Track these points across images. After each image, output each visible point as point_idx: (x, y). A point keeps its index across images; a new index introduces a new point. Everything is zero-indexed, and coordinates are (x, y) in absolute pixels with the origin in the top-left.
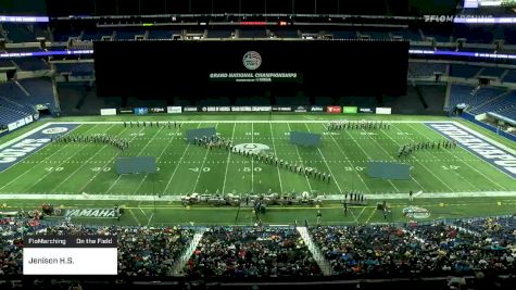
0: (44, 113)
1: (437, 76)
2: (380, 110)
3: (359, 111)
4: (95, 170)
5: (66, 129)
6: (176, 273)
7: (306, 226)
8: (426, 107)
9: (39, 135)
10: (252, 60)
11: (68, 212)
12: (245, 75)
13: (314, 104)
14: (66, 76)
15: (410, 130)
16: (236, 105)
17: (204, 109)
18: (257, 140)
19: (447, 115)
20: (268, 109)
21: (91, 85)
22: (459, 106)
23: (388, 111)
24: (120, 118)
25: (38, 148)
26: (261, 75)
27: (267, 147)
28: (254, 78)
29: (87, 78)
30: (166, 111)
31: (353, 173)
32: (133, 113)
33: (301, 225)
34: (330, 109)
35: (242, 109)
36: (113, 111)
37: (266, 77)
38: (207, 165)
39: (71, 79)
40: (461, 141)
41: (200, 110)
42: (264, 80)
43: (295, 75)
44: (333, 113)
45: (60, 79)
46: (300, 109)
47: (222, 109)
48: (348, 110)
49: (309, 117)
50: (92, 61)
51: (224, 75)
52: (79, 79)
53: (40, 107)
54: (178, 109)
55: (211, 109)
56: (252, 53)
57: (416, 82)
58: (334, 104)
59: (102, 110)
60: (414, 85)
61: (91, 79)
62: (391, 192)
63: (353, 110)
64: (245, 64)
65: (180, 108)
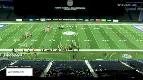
1: (137, 8)
2: (114, 21)
3: (107, 21)
4: (15, 40)
5: (3, 26)
6: (43, 76)
7: (88, 60)
8: (132, 19)
10: (70, 3)
11: (4, 55)
12: (68, 8)
13: (91, 18)
14: (2, 6)
15: (125, 28)
16: (64, 18)
17: (53, 19)
18: (72, 30)
19: (139, 22)
20: (75, 20)
21: (12, 10)
23: (117, 21)
24: (24, 22)
26: (73, 8)
27: (75, 33)
28: (71, 9)
29: (11, 7)
30: (40, 20)
31: (105, 42)
32: (28, 20)
33: (86, 60)
34: (97, 20)
35: (67, 20)
36: (21, 20)
37: (75, 9)
38: (54, 39)
39: (4, 7)
41: (52, 20)
42: (74, 10)
43: (85, 8)
44: (98, 21)
46: (87, 20)
47: (60, 20)
48: (103, 20)
49: (89, 23)
51: (60, 8)
52: (7, 8)
54: (44, 19)
55: (56, 20)
57: (128, 10)
58: (98, 18)
59: (17, 19)
60: (127, 11)
61: (12, 8)
62: (118, 49)
63: (105, 20)
64: (68, 4)
65: (45, 19)
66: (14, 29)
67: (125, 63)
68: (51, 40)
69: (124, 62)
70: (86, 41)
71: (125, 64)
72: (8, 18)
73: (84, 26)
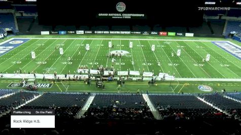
0: (9, 33)
1: (220, 16)
2: (187, 34)
3: (176, 35)
4: (39, 63)
5: (22, 42)
7: (147, 93)
8: (212, 32)
9: (8, 45)
10: (121, 7)
12: (117, 15)
13: (154, 31)
14: (22, 13)
15: (204, 45)
16: (112, 31)
17: (96, 32)
18: (123, 49)
19: (224, 37)
20: (129, 32)
21: (35, 18)
22: (231, 33)
23: (192, 35)
24: (51, 36)
25: (7, 51)
26: (125, 15)
27: (128, 53)
28: (122, 16)
30: (75, 33)
31: (172, 67)
32: (58, 33)
33: (145, 93)
34: (161, 33)
35: (115, 32)
36: (48, 33)
37: (128, 16)
38: (96, 61)
40: (231, 51)
41: (93, 33)
43: (143, 15)
44: (163, 35)
45: (18, 15)
46: (146, 33)
47: (105, 32)
49: (150, 37)
50: (36, 5)
51: (106, 15)
52: (29, 15)
53: (8, 29)
55: (100, 32)
56: (121, 3)
57: (208, 19)
58: (163, 31)
59: (42, 32)
60: (207, 21)
61: (36, 15)
62: (192, 77)
63: (173, 34)
64: (117, 9)
65: (83, 31)
66: (37, 46)
67: (202, 98)
68: (91, 63)
69: (200, 97)
70: (144, 64)
71: (203, 100)
72: (29, 30)
73: (142, 42)
